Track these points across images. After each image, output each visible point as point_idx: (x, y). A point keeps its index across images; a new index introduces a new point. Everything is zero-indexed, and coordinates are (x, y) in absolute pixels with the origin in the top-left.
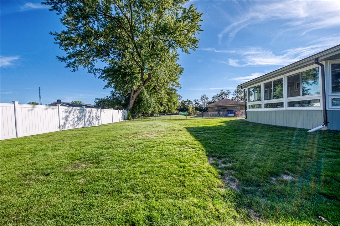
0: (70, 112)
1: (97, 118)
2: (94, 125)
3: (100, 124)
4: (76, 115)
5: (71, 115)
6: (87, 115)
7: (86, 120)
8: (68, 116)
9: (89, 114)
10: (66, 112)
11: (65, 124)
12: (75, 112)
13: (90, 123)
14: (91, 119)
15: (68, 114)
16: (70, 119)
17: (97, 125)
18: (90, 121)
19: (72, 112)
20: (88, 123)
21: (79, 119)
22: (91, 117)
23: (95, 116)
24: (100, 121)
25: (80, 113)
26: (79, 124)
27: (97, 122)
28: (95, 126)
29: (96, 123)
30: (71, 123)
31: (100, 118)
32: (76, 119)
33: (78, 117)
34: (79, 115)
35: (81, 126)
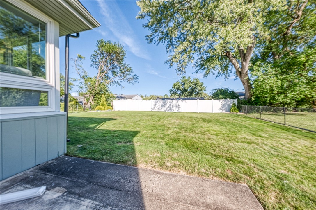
0: (157, 102)
1: (177, 106)
2: (174, 110)
3: (180, 111)
4: (160, 104)
5: (158, 104)
6: (168, 104)
7: (167, 107)
8: (156, 104)
9: (170, 103)
10: (155, 102)
11: (154, 107)
12: (161, 102)
13: (170, 109)
14: (171, 107)
15: (156, 103)
16: (157, 106)
17: (176, 111)
18: (170, 108)
19: (158, 102)
20: (169, 109)
21: (162, 106)
22: (171, 106)
23: (175, 105)
24: (180, 109)
25: (163, 103)
26: (162, 108)
27: (177, 109)
28: (174, 112)
29: (175, 110)
30: (158, 107)
31: (180, 107)
32: (160, 106)
33: (161, 105)
34: (162, 104)
35: (163, 110)
